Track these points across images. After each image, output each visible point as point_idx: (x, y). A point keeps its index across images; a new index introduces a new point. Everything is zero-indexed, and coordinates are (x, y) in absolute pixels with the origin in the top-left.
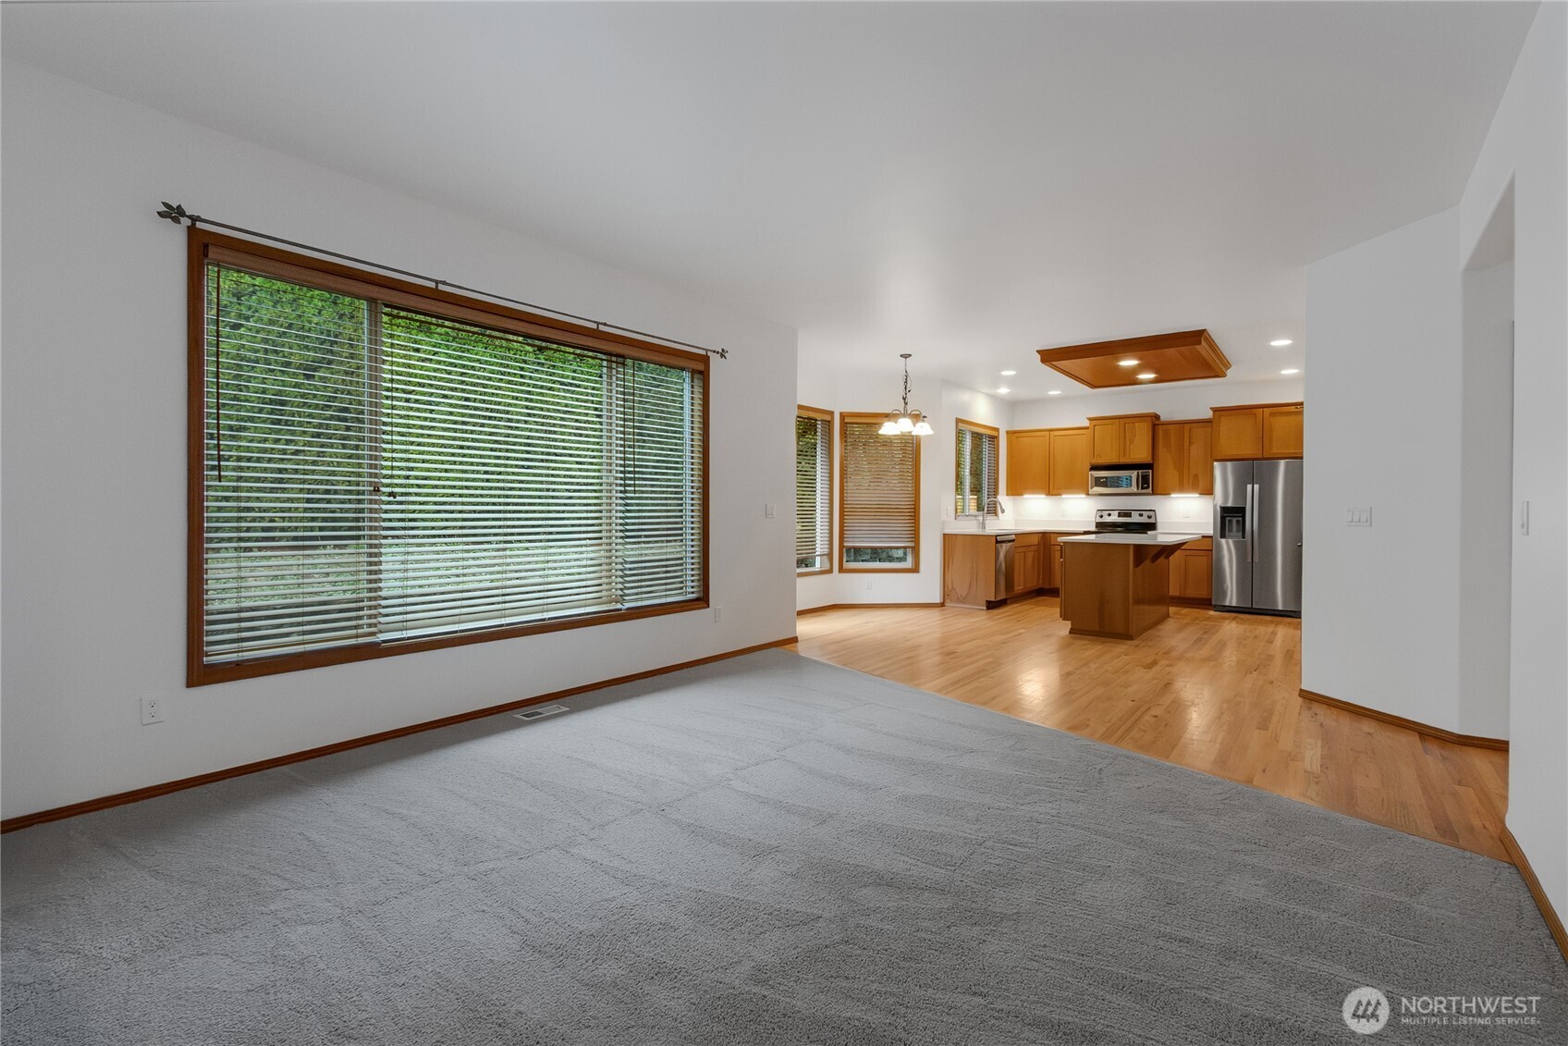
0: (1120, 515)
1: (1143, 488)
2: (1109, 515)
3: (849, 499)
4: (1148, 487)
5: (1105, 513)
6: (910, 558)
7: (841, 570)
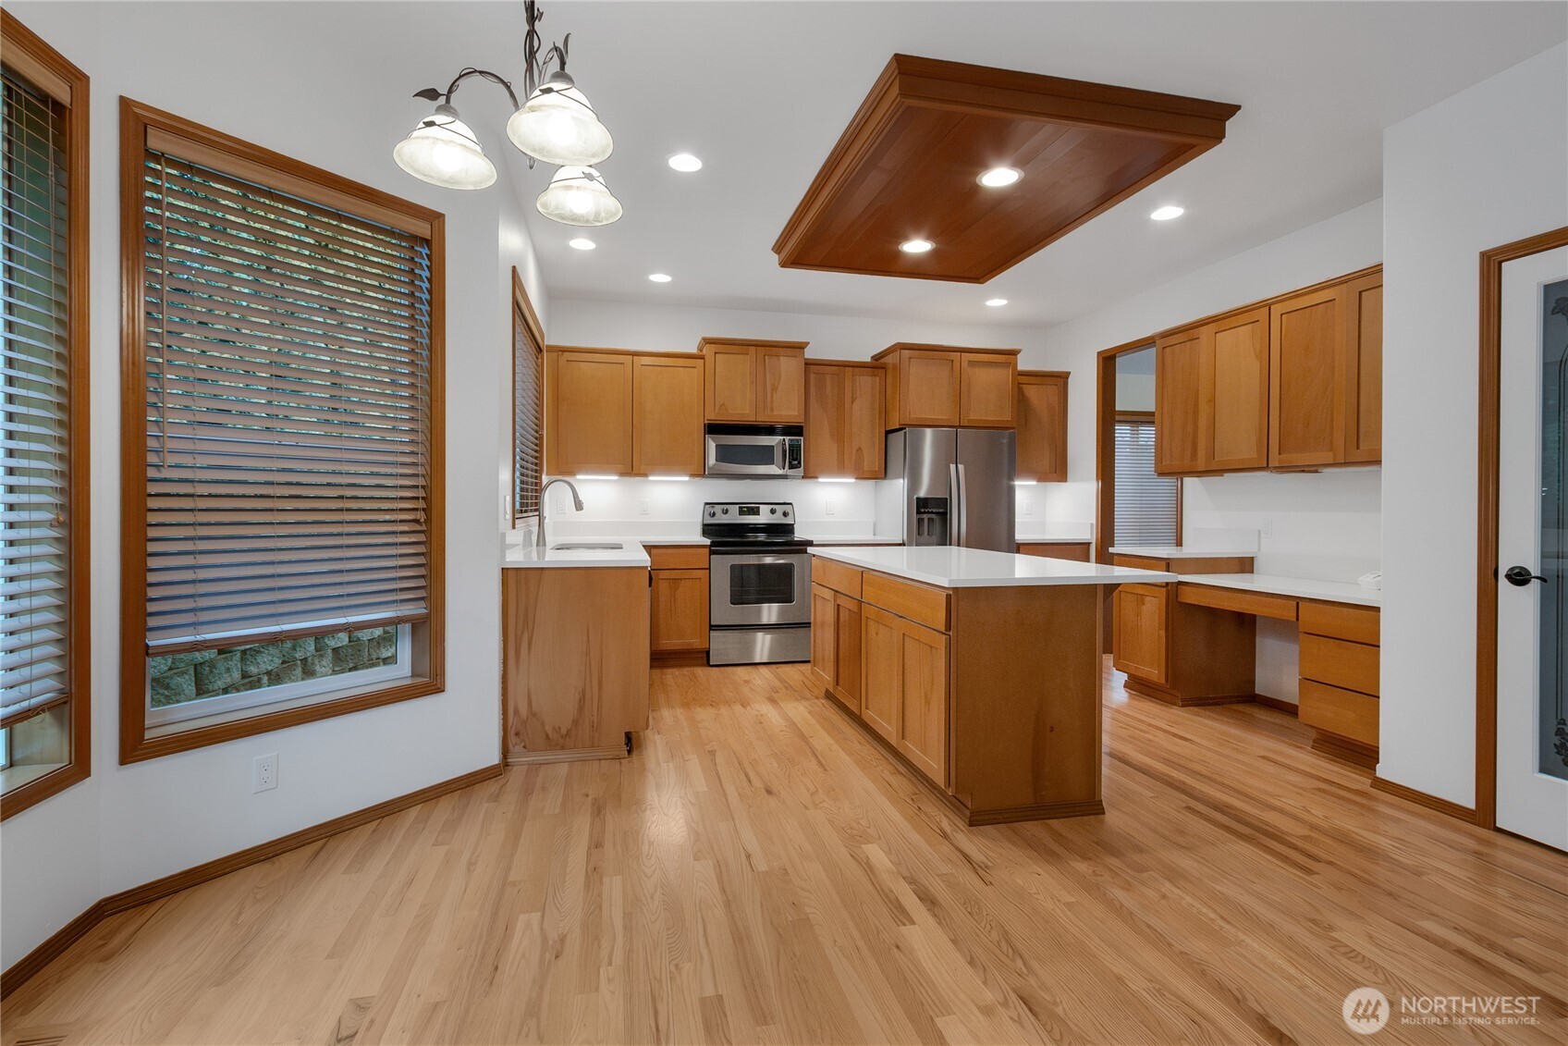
0: (742, 512)
1: (791, 467)
2: (726, 512)
3: (168, 465)
4: (798, 466)
5: (718, 509)
6: (405, 650)
7: (134, 747)
